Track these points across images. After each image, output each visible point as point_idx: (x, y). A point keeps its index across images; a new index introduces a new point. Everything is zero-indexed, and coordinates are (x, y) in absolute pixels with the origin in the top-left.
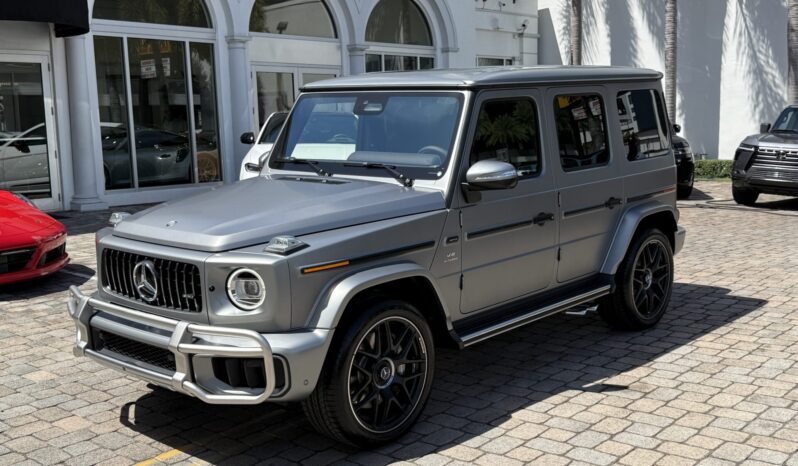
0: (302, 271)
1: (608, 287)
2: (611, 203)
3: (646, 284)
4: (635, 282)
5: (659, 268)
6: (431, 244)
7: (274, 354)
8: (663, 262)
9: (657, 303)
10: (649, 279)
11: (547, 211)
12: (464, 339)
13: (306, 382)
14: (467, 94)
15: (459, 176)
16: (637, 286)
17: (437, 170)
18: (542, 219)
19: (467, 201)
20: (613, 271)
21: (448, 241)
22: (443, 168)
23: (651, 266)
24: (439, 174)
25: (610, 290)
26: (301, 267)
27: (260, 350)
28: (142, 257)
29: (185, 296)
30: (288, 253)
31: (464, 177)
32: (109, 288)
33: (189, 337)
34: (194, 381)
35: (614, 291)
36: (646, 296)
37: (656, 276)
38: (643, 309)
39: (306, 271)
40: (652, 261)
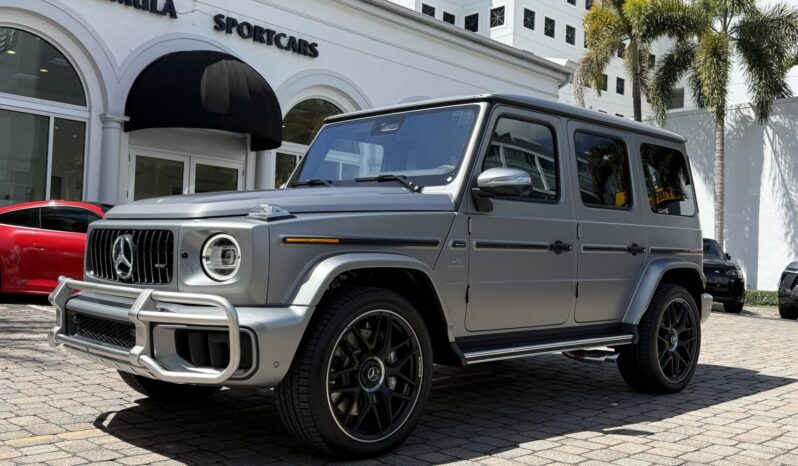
0: (284, 240)
1: (630, 336)
2: (634, 250)
3: (671, 345)
4: (660, 340)
5: (684, 329)
6: (435, 243)
7: (241, 327)
8: (689, 325)
9: (683, 367)
10: (675, 339)
11: (565, 241)
12: (468, 355)
13: (277, 364)
14: (483, 106)
15: (470, 181)
16: (662, 346)
17: (447, 175)
18: (559, 248)
19: (477, 209)
20: (636, 321)
21: (454, 245)
22: (454, 174)
23: (677, 327)
24: (449, 179)
25: (633, 340)
26: (282, 236)
27: (225, 318)
28: (123, 232)
29: (157, 266)
30: (270, 219)
31: (475, 183)
32: (92, 272)
33: (151, 304)
34: (153, 356)
35: (636, 342)
36: (671, 358)
37: (682, 337)
38: (668, 371)
39: (288, 240)
40: (677, 321)
